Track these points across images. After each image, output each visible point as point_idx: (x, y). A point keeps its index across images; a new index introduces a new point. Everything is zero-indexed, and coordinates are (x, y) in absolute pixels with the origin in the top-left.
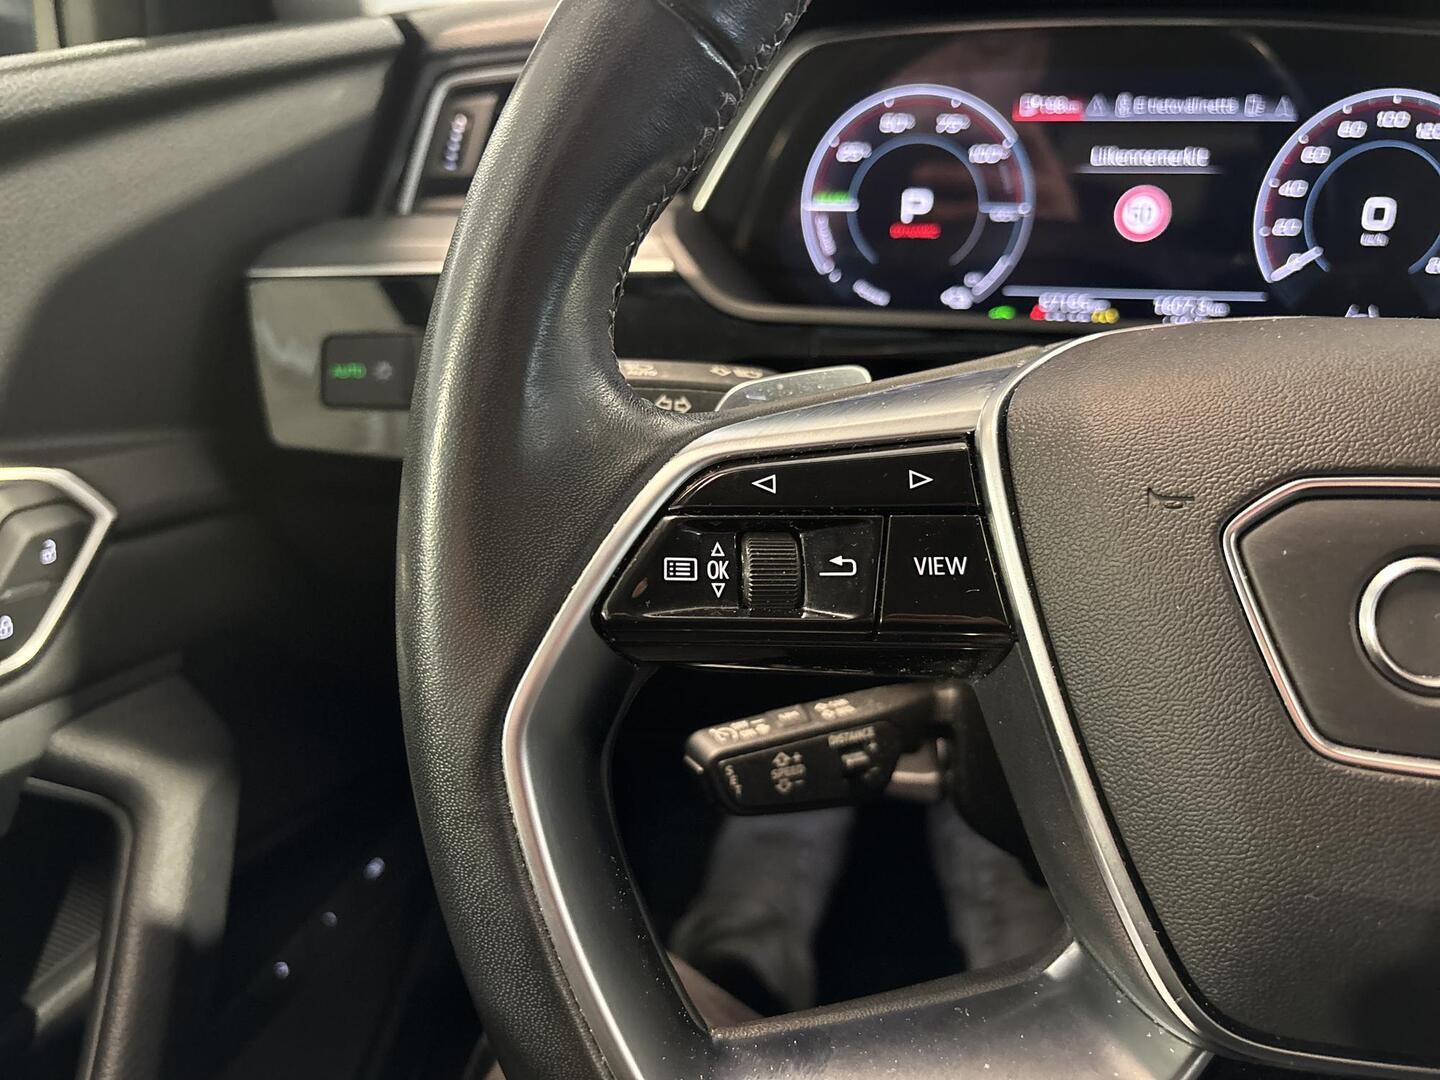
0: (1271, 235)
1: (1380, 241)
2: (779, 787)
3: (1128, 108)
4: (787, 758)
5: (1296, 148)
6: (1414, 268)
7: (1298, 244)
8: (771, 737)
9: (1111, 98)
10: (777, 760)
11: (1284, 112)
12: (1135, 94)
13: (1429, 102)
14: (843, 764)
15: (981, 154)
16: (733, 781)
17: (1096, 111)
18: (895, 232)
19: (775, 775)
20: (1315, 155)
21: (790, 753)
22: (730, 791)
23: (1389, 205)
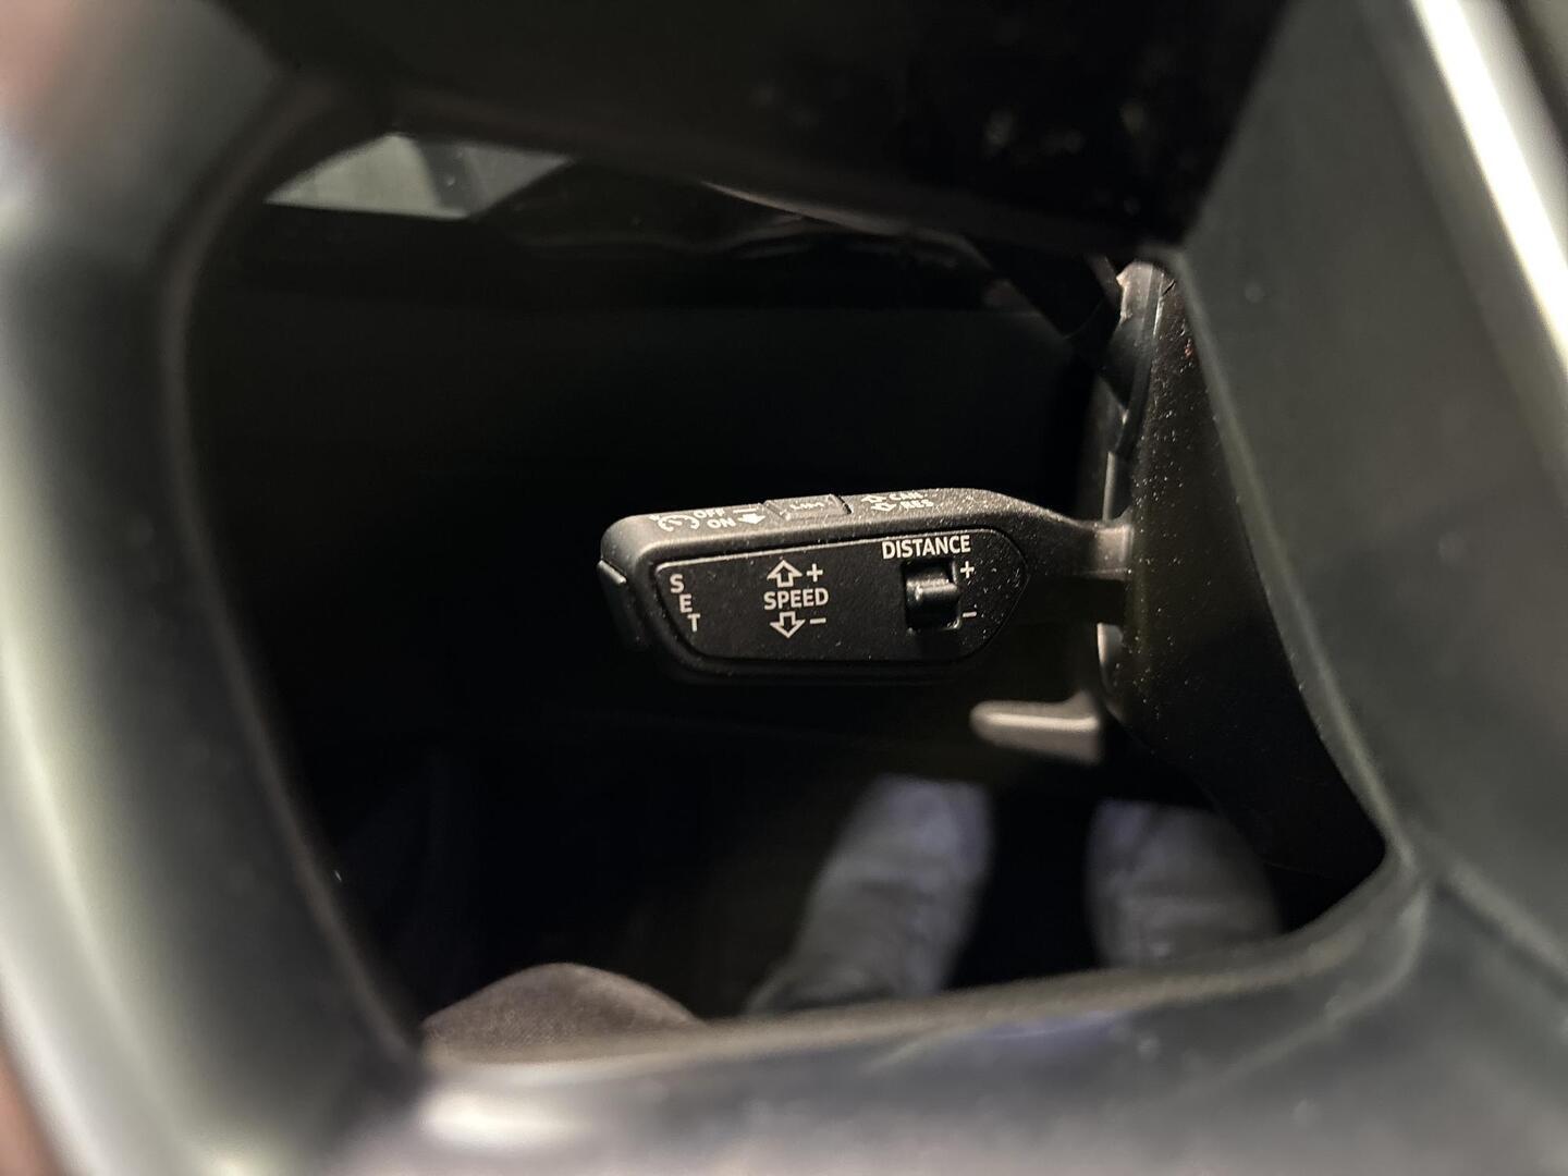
2: (778, 626)
4: (795, 573)
8: (765, 531)
10: (774, 574)
14: (906, 595)
16: (684, 603)
19: (770, 601)
21: (802, 563)
22: (677, 624)
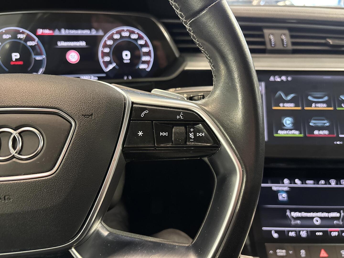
0: (104, 61)
1: (129, 61)
3: (64, 32)
5: (105, 41)
6: (137, 67)
7: (110, 63)
9: (60, 30)
11: (101, 33)
12: (65, 29)
13: (133, 30)
15: (30, 43)
17: (57, 33)
18: (12, 63)
20: (110, 42)
23: (128, 53)
